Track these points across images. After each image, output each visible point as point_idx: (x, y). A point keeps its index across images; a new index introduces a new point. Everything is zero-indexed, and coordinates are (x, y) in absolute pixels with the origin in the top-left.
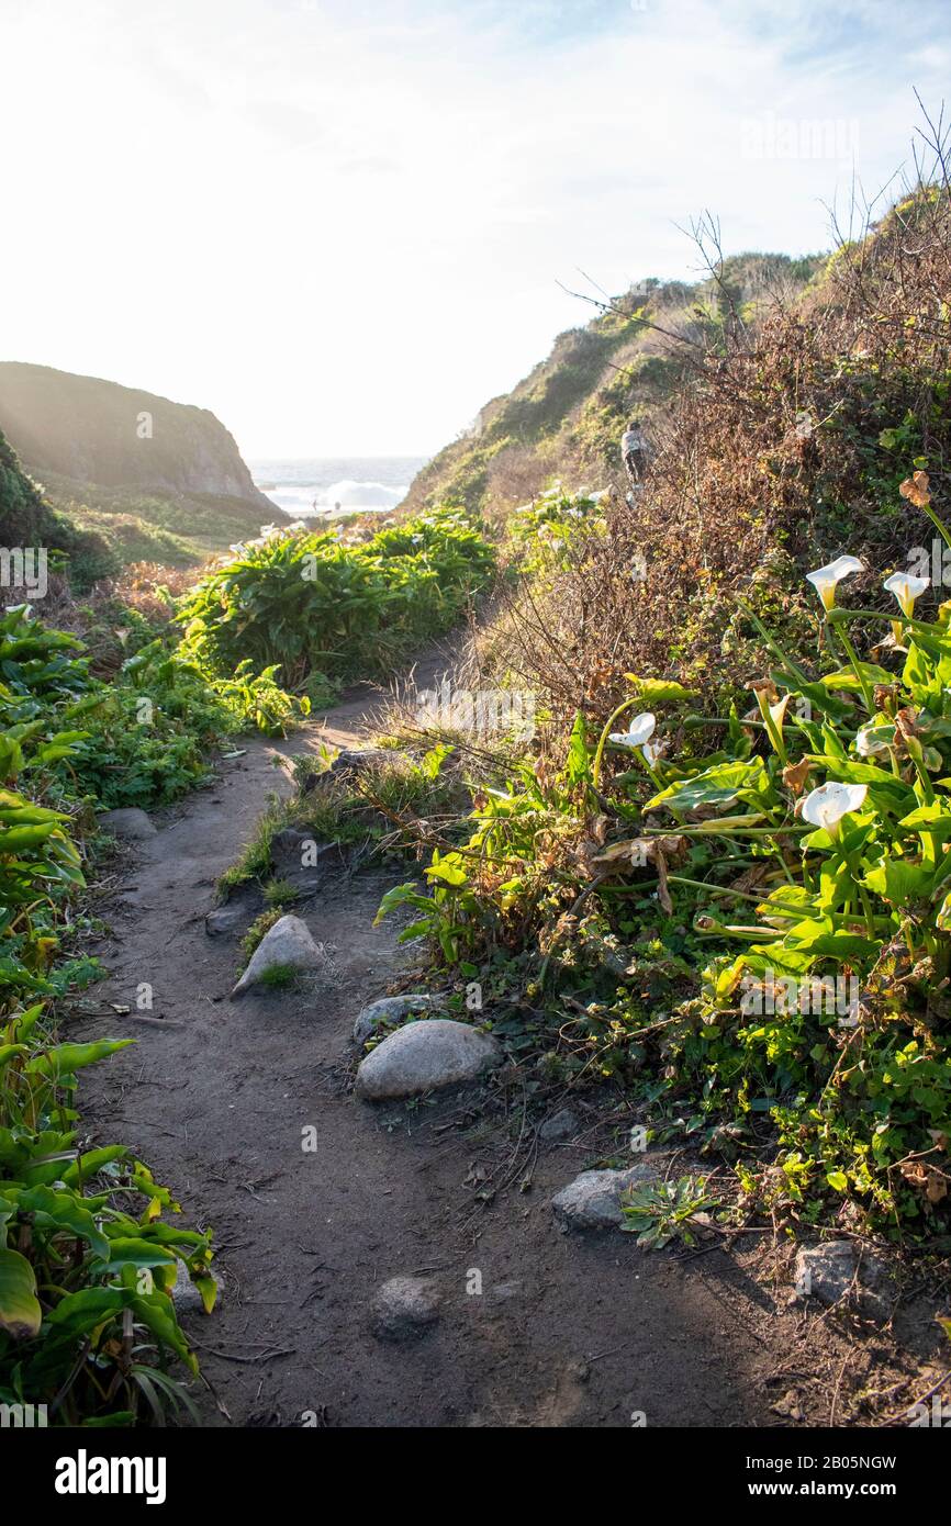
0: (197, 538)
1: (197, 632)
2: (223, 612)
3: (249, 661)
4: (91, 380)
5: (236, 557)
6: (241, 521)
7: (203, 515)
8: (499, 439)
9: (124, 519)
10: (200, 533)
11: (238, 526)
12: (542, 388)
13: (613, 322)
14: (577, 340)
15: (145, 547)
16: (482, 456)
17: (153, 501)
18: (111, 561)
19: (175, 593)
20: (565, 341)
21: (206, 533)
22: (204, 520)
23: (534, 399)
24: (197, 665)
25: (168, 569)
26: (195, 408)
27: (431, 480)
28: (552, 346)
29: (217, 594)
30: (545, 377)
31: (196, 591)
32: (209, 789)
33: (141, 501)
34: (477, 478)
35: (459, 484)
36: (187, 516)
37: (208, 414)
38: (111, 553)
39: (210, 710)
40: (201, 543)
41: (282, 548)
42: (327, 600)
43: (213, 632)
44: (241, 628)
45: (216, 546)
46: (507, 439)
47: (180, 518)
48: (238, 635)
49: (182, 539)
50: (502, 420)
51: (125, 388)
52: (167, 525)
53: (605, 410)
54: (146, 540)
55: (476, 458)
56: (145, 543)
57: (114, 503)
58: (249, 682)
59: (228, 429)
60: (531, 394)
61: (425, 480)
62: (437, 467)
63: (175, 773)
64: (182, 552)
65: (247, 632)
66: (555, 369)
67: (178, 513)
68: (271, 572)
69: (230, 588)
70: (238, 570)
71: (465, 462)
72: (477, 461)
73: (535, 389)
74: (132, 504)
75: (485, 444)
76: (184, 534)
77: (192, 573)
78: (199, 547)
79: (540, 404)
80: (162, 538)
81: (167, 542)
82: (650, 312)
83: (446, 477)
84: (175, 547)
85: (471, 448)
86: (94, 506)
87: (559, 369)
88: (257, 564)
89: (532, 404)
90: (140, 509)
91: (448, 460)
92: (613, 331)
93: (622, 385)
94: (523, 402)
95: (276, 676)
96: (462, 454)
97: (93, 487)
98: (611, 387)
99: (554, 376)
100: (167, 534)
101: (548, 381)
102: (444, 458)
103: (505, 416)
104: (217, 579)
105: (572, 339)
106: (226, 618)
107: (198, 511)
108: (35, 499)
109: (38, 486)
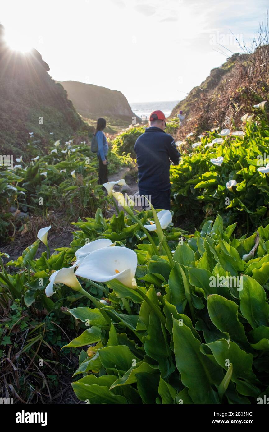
0: (117, 126)
1: (115, 148)
2: (120, 143)
3: (125, 152)
5: (124, 132)
6: (127, 122)
7: (118, 121)
10: (117, 125)
12: (206, 85)
13: (227, 65)
19: (111, 140)
20: (213, 71)
21: (119, 125)
22: (118, 122)
23: (204, 88)
24: (115, 153)
25: (110, 134)
26: (116, 91)
27: (177, 110)
28: (210, 73)
29: (120, 140)
30: (207, 82)
31: (115, 139)
32: (117, 173)
37: (120, 92)
39: (117, 161)
40: (118, 128)
41: (133, 130)
43: (119, 148)
44: (124, 147)
47: (113, 122)
49: (113, 127)
52: (109, 123)
58: (125, 157)
59: (125, 96)
61: (175, 110)
63: (111, 170)
64: (113, 130)
65: (126, 147)
66: (210, 79)
67: (112, 120)
68: (130, 135)
69: (122, 139)
70: (124, 135)
73: (205, 85)
76: (113, 125)
77: (115, 135)
78: (117, 129)
81: (110, 128)
86: (92, 119)
88: (128, 133)
92: (226, 68)
94: (201, 88)
95: (130, 155)
99: (210, 81)
100: (109, 126)
103: (196, 92)
104: (120, 137)
105: (215, 71)
106: (121, 145)
107: (117, 119)
108: (80, 118)
109: (81, 116)
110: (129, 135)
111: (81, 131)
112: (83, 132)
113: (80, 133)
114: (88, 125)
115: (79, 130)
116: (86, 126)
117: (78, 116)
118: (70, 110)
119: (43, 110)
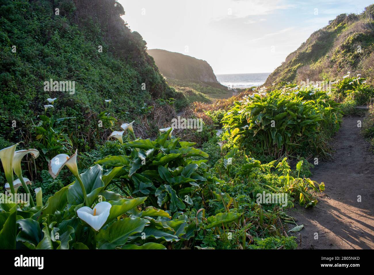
4: (175, 53)
6: (220, 89)
7: (209, 88)
8: (297, 64)
9: (188, 89)
10: (209, 93)
11: (219, 91)
12: (310, 48)
13: (331, 28)
14: (321, 33)
15: (195, 97)
16: (291, 69)
17: (194, 84)
18: (186, 101)
21: (210, 93)
23: (307, 52)
27: (274, 77)
30: (311, 45)
33: (191, 84)
34: (290, 76)
35: (284, 78)
36: (204, 88)
37: (205, 62)
38: (186, 99)
42: (294, 120)
43: (243, 133)
44: (255, 132)
45: (214, 97)
46: (300, 64)
47: (202, 89)
48: (254, 135)
49: (205, 95)
50: (297, 58)
51: (184, 55)
52: (200, 90)
53: (343, 51)
54: (195, 95)
55: (289, 70)
56: (195, 96)
57: (184, 85)
60: (306, 50)
62: (276, 73)
64: (206, 99)
66: (314, 42)
67: (202, 87)
70: (254, 106)
71: (286, 71)
72: (289, 71)
73: (307, 49)
74: (189, 85)
75: (292, 66)
76: (205, 93)
78: (209, 97)
79: (310, 53)
80: (200, 94)
81: (201, 96)
82: (345, 24)
83: (279, 76)
84: (203, 97)
85: (287, 67)
86: (178, 85)
87: (316, 42)
89: (307, 53)
90: (191, 86)
91: (279, 71)
93: (349, 43)
94: (304, 53)
96: (284, 69)
97: (177, 80)
98: (345, 44)
99: (314, 44)
101: (312, 46)
102: (278, 70)
103: (298, 57)
105: (319, 33)
107: (207, 87)
108: (163, 81)
109: (165, 78)
110: (265, 107)
111: (165, 99)
112: (167, 101)
113: (162, 101)
114: (174, 91)
115: (161, 97)
116: (172, 93)
117: (162, 78)
118: (149, 67)
119: (107, 65)
